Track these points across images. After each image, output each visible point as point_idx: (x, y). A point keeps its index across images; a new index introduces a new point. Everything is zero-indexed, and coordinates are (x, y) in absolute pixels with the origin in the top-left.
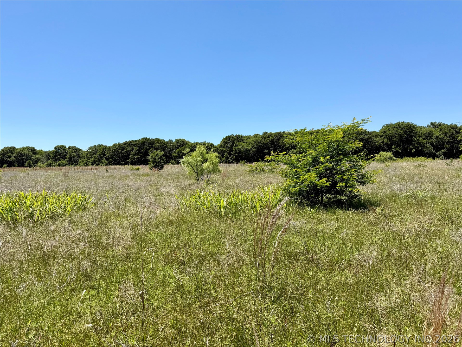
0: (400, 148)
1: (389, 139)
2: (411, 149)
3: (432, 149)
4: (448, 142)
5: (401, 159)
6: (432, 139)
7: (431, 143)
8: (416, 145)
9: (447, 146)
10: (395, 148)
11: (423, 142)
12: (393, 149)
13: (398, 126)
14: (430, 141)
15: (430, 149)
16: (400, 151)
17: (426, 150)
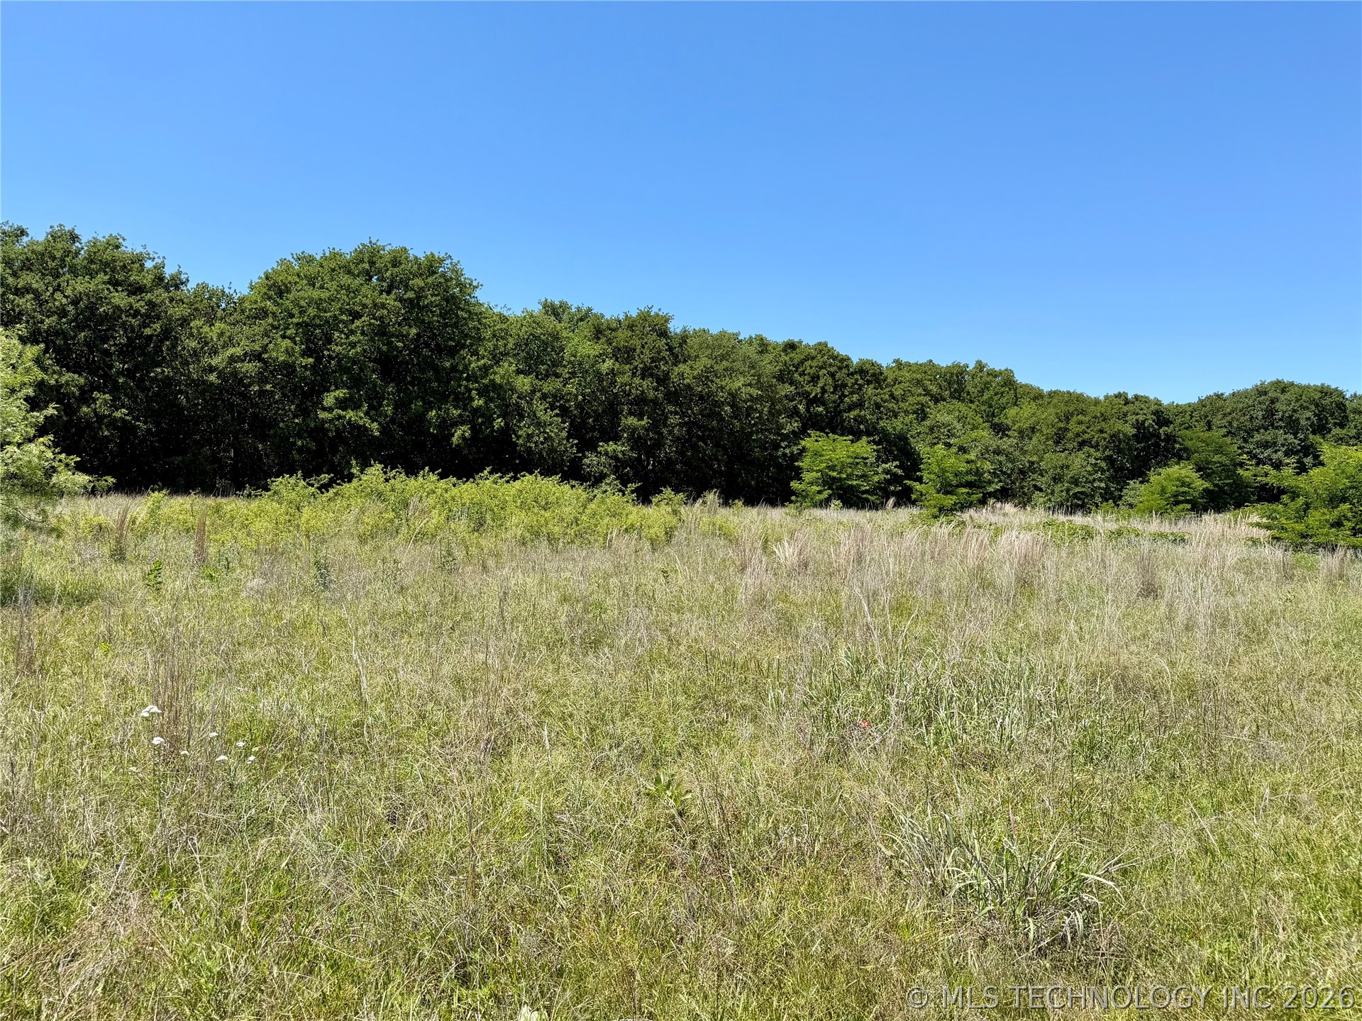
0: (373, 413)
1: (309, 339)
2: (447, 426)
3: (564, 434)
4: (640, 404)
5: (324, 488)
6: (557, 376)
7: (555, 396)
8: (478, 402)
9: (632, 421)
10: (343, 404)
11: (513, 390)
12: (330, 410)
13: (372, 263)
14: (549, 386)
15: (552, 431)
16: (375, 426)
17: (529, 436)
